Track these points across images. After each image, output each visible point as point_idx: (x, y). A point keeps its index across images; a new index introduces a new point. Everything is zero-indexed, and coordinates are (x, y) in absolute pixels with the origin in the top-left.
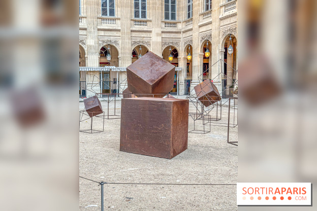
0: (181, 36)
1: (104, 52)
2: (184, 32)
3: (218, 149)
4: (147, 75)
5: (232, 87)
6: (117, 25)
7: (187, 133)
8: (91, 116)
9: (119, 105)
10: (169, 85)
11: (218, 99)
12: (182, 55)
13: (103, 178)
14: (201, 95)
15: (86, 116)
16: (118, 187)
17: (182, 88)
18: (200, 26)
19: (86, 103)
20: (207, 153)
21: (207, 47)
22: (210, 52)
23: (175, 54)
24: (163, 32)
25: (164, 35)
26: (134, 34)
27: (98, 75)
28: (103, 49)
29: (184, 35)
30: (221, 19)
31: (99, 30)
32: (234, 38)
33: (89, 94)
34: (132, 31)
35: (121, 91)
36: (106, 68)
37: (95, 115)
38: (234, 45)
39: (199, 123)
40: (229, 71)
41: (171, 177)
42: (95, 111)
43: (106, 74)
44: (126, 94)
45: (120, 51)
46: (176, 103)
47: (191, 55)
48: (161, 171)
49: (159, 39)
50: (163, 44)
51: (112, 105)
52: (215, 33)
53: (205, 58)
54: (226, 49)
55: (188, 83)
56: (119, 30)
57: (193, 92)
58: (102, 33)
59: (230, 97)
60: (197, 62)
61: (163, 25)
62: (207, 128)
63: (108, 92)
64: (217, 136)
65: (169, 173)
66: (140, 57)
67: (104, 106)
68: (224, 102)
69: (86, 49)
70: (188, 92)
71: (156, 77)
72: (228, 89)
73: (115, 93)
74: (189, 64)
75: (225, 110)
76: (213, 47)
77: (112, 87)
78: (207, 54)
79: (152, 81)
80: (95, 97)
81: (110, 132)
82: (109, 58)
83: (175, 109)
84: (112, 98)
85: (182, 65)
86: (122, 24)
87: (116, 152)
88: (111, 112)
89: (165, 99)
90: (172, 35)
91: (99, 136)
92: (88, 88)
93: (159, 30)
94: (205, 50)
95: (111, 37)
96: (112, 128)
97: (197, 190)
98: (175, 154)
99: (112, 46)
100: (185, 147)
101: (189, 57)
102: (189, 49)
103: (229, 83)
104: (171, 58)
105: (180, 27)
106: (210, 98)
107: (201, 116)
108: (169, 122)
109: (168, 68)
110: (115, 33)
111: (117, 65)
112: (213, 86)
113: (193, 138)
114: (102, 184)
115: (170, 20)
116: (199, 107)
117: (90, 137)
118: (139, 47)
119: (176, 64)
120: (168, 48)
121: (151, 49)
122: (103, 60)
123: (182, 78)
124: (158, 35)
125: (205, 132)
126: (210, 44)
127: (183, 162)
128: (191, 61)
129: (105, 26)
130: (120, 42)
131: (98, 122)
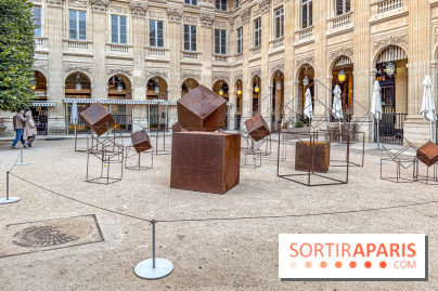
0: (231, 70)
1: (152, 84)
2: (235, 66)
3: (268, 183)
4: (198, 108)
5: (280, 122)
6: (166, 56)
7: (239, 167)
8: (139, 152)
9: (169, 141)
10: (220, 120)
11: (268, 134)
12: (232, 89)
13: (153, 217)
14: (252, 130)
15: (133, 152)
16: (169, 225)
17: (232, 123)
18: (250, 61)
19: (133, 137)
20: (258, 187)
21: (256, 82)
22: (259, 86)
23: (225, 88)
24: (213, 66)
25: (214, 69)
26: (184, 67)
27: (145, 109)
28: (151, 81)
29: (234, 70)
30: (270, 55)
31: (146, 61)
32: (282, 74)
33: (136, 128)
34: (182, 63)
35: (170, 125)
36: (154, 102)
37: (143, 150)
38: (282, 81)
39: (250, 157)
40: (277, 107)
41: (223, 213)
42: (142, 146)
43: (153, 108)
44: (175, 128)
45: (169, 84)
46: (228, 137)
47: (242, 90)
48: (214, 206)
49: (209, 73)
50: (214, 78)
51: (161, 140)
52: (264, 68)
53: (254, 93)
54: (274, 84)
55: (238, 118)
56: (167, 62)
57: (243, 127)
58: (150, 64)
59: (279, 132)
60: (247, 98)
61: (214, 59)
62: (258, 162)
63: (157, 126)
64: (267, 171)
65: (221, 208)
66: (190, 90)
67: (153, 141)
68: (274, 136)
69: (132, 81)
70: (238, 127)
71: (208, 112)
72: (276, 125)
73: (163, 127)
74: (239, 99)
75: (275, 145)
76: (262, 82)
77: (161, 121)
78: (257, 90)
79: (203, 115)
80: (143, 131)
81: (159, 168)
82: (157, 91)
83: (228, 143)
84: (161, 134)
85: (232, 100)
86: (171, 56)
87: (167, 189)
88: (160, 148)
89: (216, 133)
90: (223, 69)
91: (148, 173)
92: (135, 121)
93: (209, 64)
94: (254, 85)
95: (160, 69)
96: (161, 164)
97: (250, 224)
98: (228, 189)
99: (160, 78)
100: (237, 182)
101: (239, 92)
102: (239, 84)
103: (277, 119)
104: (221, 93)
105: (231, 61)
106: (260, 133)
107: (252, 151)
108: (221, 156)
109: (219, 102)
110: (163, 65)
111: (166, 99)
112: (263, 121)
113: (244, 173)
114: (153, 222)
115: (220, 54)
116: (250, 141)
117: (137, 174)
118: (188, 80)
119: (227, 99)
120: (219, 82)
121: (201, 82)
122: (151, 93)
123: (232, 113)
124: (208, 68)
125: (256, 167)
126: (259, 80)
127: (235, 197)
128: (241, 95)
129: (152, 57)
130: (169, 74)
131: (146, 158)
